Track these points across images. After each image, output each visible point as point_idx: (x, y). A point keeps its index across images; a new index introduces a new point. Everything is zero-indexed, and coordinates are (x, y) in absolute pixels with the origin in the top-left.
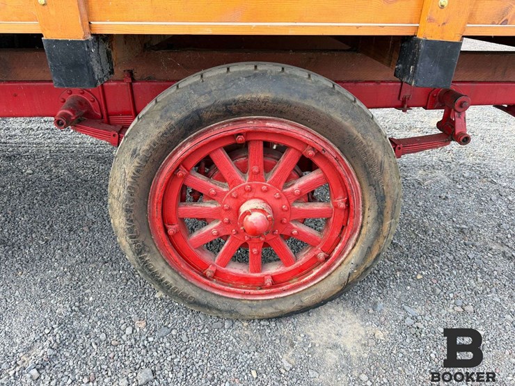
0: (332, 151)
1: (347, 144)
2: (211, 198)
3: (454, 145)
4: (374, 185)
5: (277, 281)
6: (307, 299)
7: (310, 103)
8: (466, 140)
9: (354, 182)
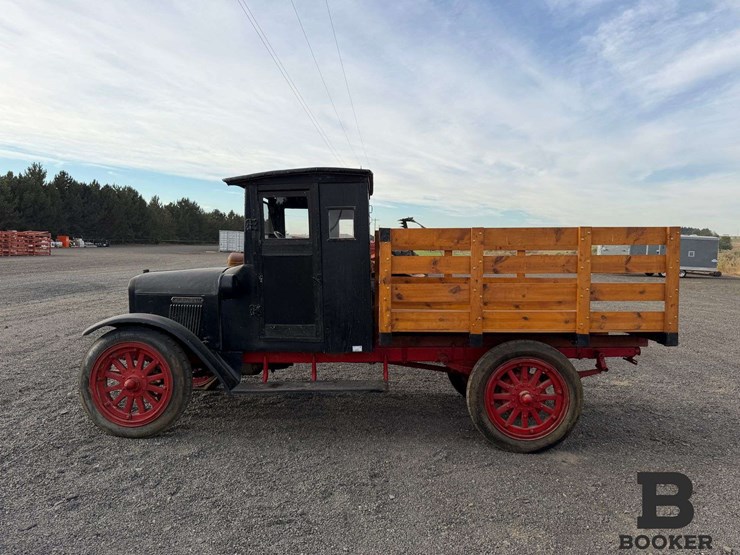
0: (554, 370)
1: (559, 368)
2: (506, 391)
3: (603, 373)
4: (571, 383)
5: (536, 431)
6: (550, 440)
7: (544, 352)
8: (607, 370)
9: (564, 383)
